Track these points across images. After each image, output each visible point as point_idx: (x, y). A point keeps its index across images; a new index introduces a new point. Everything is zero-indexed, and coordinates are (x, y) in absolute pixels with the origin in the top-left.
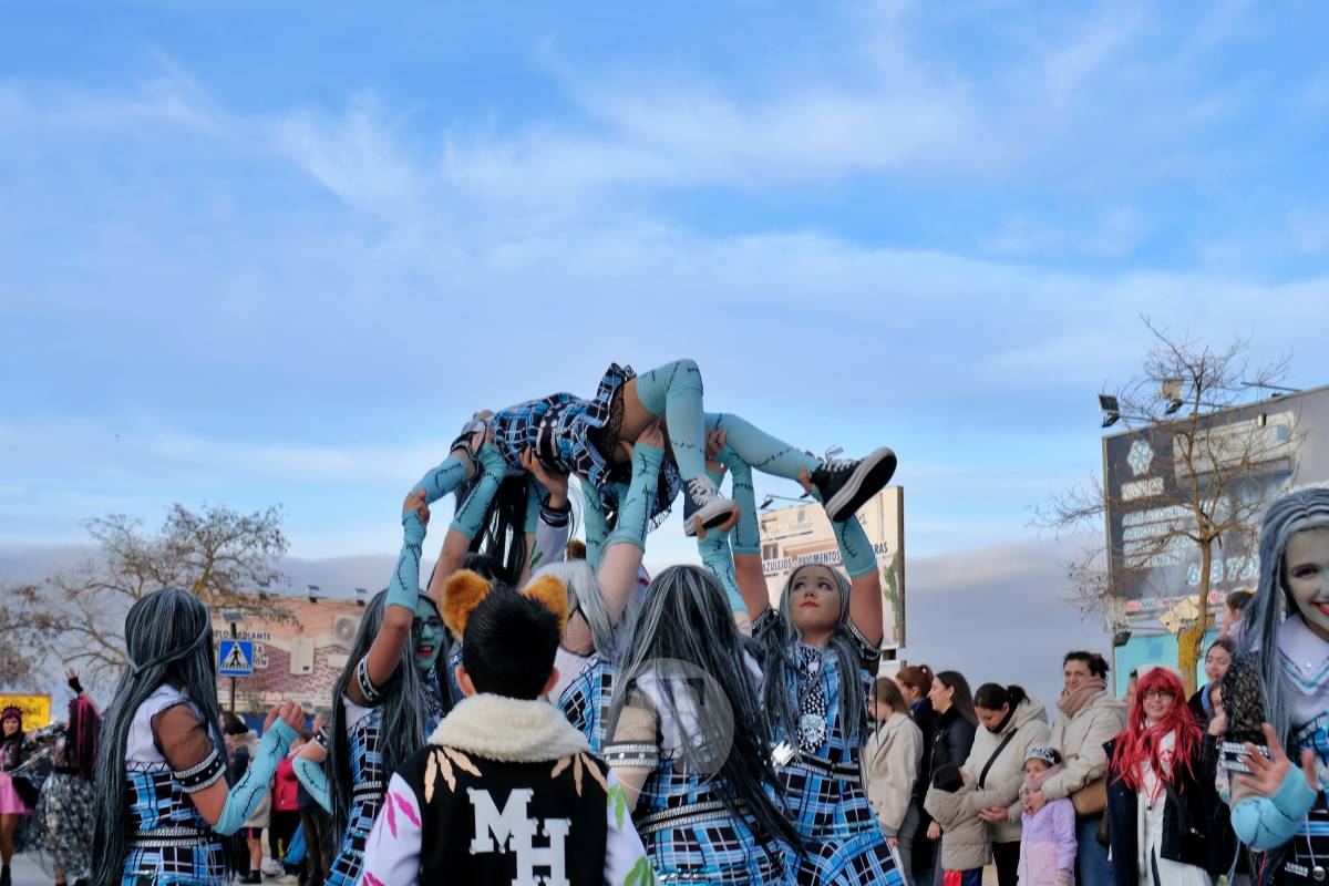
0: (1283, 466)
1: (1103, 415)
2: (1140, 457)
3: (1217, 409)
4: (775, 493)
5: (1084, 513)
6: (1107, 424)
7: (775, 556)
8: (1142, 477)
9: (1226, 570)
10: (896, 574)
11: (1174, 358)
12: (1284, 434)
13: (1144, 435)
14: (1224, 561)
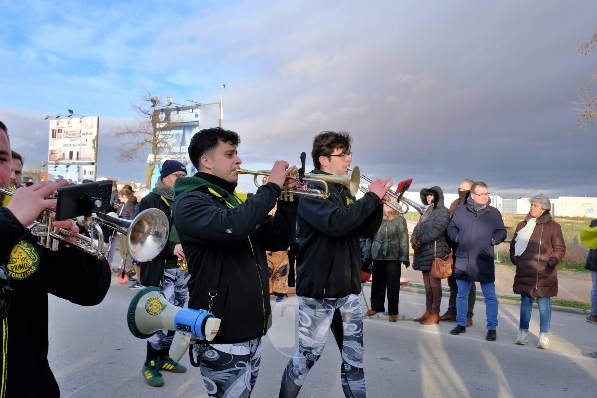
0: (196, 123)
1: (151, 104)
2: (162, 116)
3: (181, 107)
4: (61, 114)
5: (123, 134)
6: (153, 107)
7: (61, 132)
8: (163, 122)
9: (180, 149)
10: (95, 142)
11: (148, 94)
12: (196, 116)
13: (162, 111)
14: (180, 146)
